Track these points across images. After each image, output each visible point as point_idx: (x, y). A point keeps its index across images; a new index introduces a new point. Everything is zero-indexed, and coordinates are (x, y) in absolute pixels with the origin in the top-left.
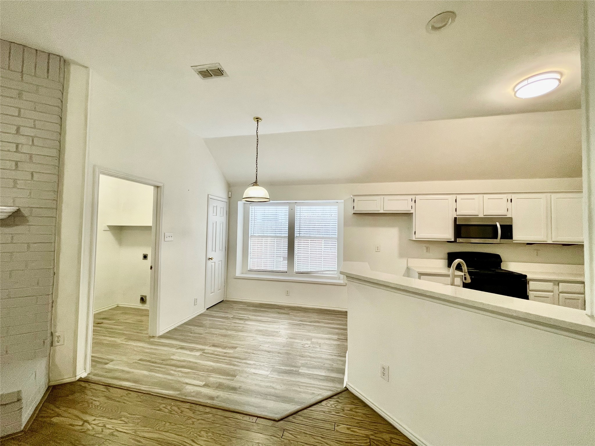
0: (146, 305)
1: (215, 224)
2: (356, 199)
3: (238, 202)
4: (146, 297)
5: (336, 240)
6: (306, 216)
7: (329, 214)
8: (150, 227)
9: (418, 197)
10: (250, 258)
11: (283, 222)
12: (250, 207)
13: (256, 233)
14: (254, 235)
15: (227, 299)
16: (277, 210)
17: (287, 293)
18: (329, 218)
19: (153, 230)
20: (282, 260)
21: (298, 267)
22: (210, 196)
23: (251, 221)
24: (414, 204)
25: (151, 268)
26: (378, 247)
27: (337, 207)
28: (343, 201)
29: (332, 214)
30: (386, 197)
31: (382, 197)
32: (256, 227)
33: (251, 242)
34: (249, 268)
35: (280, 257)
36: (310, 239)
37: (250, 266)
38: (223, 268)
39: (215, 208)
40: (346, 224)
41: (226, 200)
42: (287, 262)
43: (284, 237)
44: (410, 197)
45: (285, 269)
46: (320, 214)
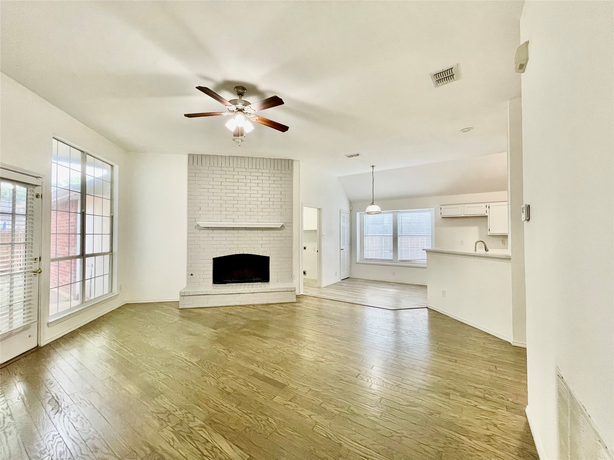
0: (306, 276)
1: (343, 228)
2: (442, 207)
3: (357, 213)
4: (306, 271)
5: (430, 237)
6: (406, 220)
7: (424, 218)
8: (316, 231)
9: (491, 205)
10: (365, 251)
11: (389, 225)
12: (364, 215)
13: (369, 234)
14: (368, 235)
15: (351, 277)
16: (384, 217)
17: (394, 274)
18: (424, 221)
19: (318, 232)
20: (389, 252)
21: (401, 256)
22: (341, 211)
23: (365, 226)
24: (489, 209)
25: (317, 251)
26: (462, 241)
27: (430, 213)
28: (434, 209)
29: (426, 218)
30: (465, 205)
31: (463, 205)
32: (369, 229)
33: (366, 240)
34: (365, 258)
35: (387, 250)
36: (409, 237)
37: (366, 256)
38: (349, 256)
39: (343, 218)
40: (436, 225)
41: (349, 212)
42: (392, 253)
43: (390, 236)
44: (484, 205)
45: (392, 258)
46: (417, 218)
